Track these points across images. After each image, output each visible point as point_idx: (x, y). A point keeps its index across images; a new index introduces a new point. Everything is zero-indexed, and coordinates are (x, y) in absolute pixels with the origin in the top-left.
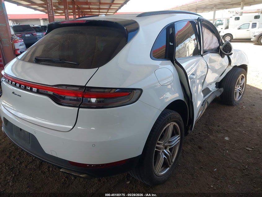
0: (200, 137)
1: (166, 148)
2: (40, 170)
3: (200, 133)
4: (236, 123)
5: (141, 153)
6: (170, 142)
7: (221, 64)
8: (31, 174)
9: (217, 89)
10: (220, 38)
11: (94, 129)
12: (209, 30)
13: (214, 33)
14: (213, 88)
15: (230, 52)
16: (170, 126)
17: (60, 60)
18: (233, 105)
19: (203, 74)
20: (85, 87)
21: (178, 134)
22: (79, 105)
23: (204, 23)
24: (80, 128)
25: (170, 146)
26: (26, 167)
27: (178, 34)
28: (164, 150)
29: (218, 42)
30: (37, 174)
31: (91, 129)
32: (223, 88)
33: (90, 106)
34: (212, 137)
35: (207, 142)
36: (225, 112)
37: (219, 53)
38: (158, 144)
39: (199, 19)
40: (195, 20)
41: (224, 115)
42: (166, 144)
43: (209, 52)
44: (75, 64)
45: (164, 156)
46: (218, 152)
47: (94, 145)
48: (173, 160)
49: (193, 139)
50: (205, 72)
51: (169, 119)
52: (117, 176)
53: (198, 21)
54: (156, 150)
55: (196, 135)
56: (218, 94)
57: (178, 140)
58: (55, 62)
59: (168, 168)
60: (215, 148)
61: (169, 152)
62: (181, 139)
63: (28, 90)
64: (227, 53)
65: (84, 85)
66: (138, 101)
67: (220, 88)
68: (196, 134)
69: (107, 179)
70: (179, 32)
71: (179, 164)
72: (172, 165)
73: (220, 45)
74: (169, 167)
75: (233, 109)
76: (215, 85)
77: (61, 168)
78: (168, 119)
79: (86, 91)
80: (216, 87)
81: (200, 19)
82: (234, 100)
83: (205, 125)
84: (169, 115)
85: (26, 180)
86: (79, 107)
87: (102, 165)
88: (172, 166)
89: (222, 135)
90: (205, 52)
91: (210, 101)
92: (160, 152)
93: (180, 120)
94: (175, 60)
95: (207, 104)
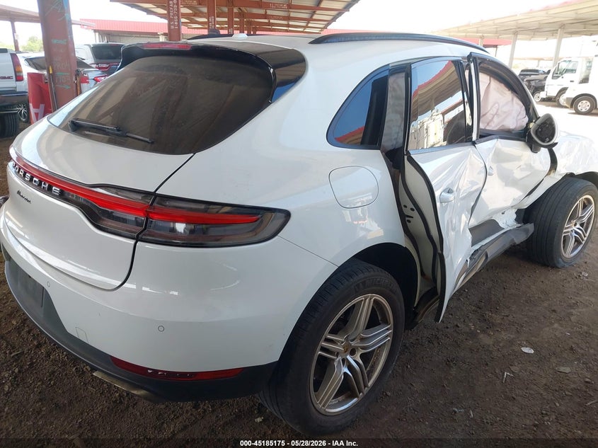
0: (455, 334)
1: (353, 353)
2: (74, 366)
3: (457, 326)
4: (554, 311)
5: (276, 357)
6: (363, 339)
7: (529, 167)
8: (53, 372)
9: (519, 225)
10: (529, 105)
11: (176, 293)
12: (502, 85)
13: (516, 93)
14: (507, 221)
15: (550, 140)
16: (366, 303)
17: (118, 130)
18: (559, 268)
19: (475, 188)
20: (154, 195)
21: (387, 322)
22: (138, 236)
23: (485, 65)
24: (147, 289)
25: (363, 348)
26: (48, 355)
27: (420, 92)
28: (349, 357)
29: (524, 112)
30: (66, 375)
31: (171, 293)
32: (533, 224)
33: (170, 240)
34: (486, 340)
35: (471, 349)
36: (535, 281)
37: (525, 141)
38: (327, 340)
39: (470, 57)
40: (463, 58)
41: (529, 287)
42: (353, 344)
43: (498, 136)
44: (147, 142)
45: (346, 370)
46: (490, 375)
47: (162, 328)
48: (370, 383)
49: (438, 338)
50: (478, 184)
51: (361, 286)
52: (238, 402)
53: (469, 61)
54: (320, 355)
55: (448, 330)
56: (520, 238)
57: (387, 336)
58: (108, 132)
59: (355, 400)
60: (487, 364)
61: (361, 362)
62: (395, 336)
63: (43, 190)
64: (544, 142)
65: (153, 191)
66: (277, 237)
67: (525, 224)
68: (447, 328)
69: (212, 406)
70: (421, 87)
71: (389, 394)
72: (365, 393)
73: (530, 121)
74: (357, 396)
75: (553, 276)
76: (515, 216)
77: (94, 369)
78: (358, 285)
79: (155, 204)
80: (516, 220)
81: (475, 58)
82: (561, 256)
83: (474, 308)
84: (361, 276)
85: (39, 383)
86: (137, 239)
87: (183, 375)
88: (366, 397)
89: (512, 336)
90: (484, 136)
91: (492, 252)
92: (334, 360)
93: (391, 290)
94: (408, 153)
95: (484, 258)
